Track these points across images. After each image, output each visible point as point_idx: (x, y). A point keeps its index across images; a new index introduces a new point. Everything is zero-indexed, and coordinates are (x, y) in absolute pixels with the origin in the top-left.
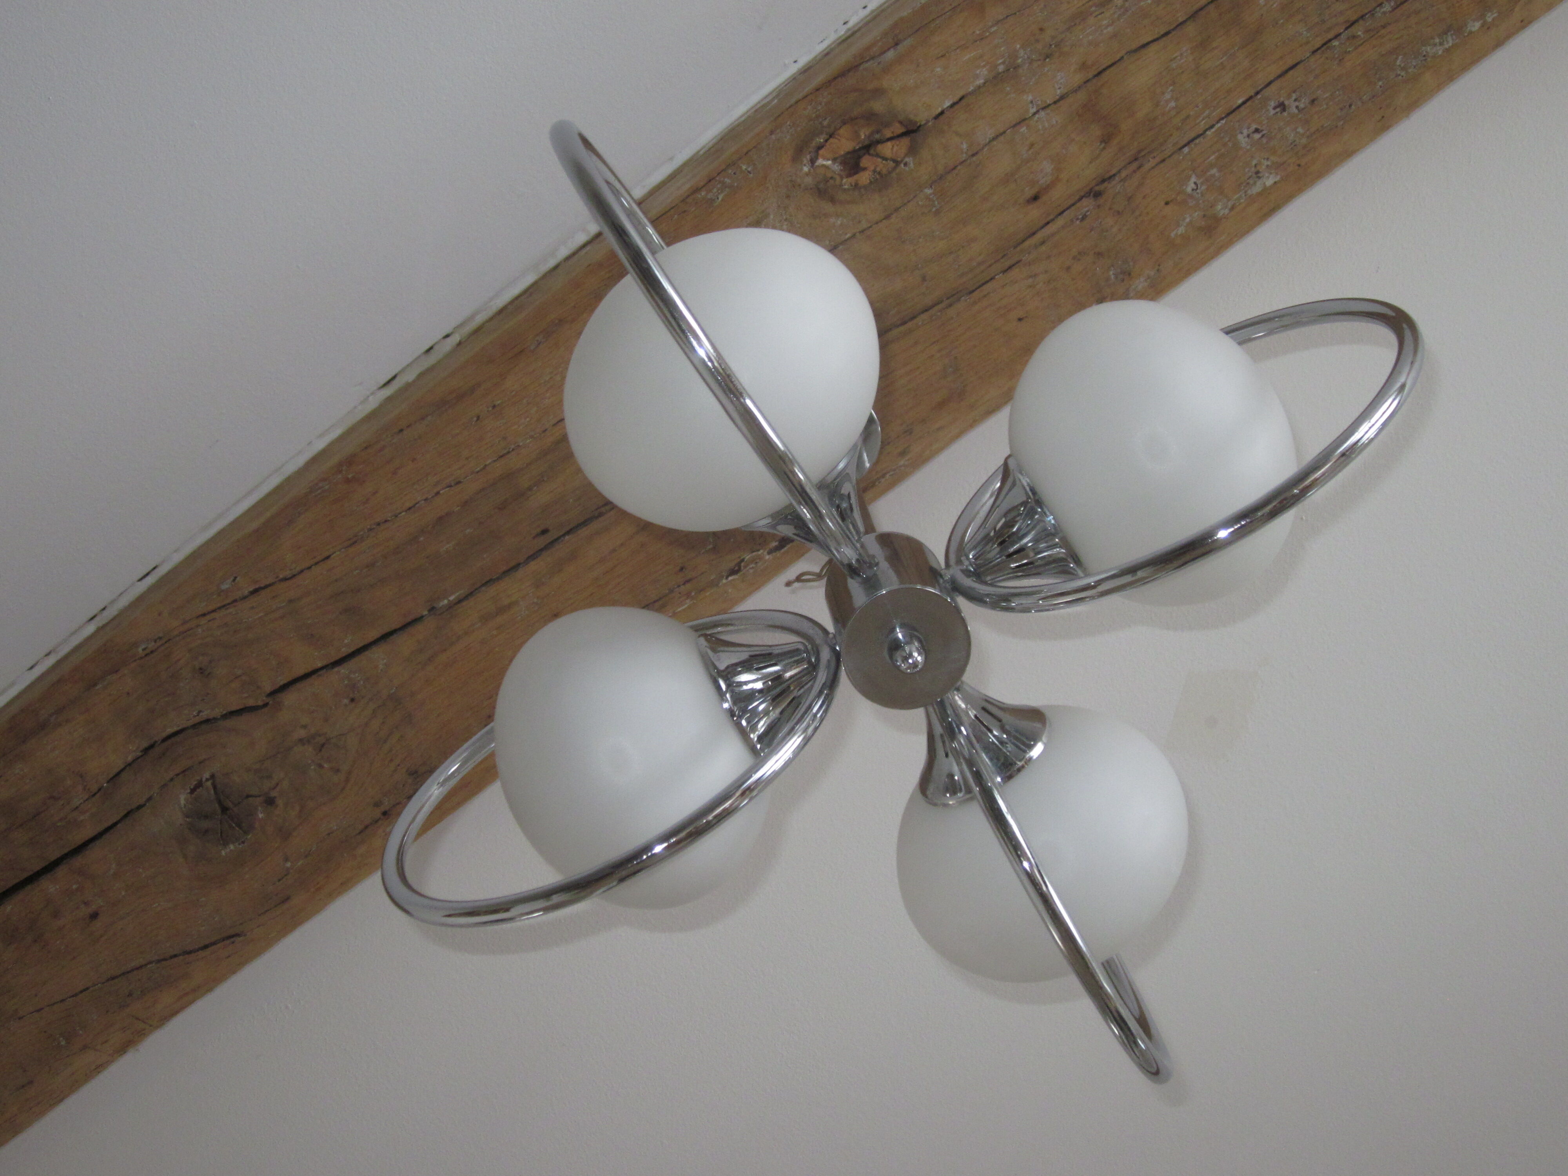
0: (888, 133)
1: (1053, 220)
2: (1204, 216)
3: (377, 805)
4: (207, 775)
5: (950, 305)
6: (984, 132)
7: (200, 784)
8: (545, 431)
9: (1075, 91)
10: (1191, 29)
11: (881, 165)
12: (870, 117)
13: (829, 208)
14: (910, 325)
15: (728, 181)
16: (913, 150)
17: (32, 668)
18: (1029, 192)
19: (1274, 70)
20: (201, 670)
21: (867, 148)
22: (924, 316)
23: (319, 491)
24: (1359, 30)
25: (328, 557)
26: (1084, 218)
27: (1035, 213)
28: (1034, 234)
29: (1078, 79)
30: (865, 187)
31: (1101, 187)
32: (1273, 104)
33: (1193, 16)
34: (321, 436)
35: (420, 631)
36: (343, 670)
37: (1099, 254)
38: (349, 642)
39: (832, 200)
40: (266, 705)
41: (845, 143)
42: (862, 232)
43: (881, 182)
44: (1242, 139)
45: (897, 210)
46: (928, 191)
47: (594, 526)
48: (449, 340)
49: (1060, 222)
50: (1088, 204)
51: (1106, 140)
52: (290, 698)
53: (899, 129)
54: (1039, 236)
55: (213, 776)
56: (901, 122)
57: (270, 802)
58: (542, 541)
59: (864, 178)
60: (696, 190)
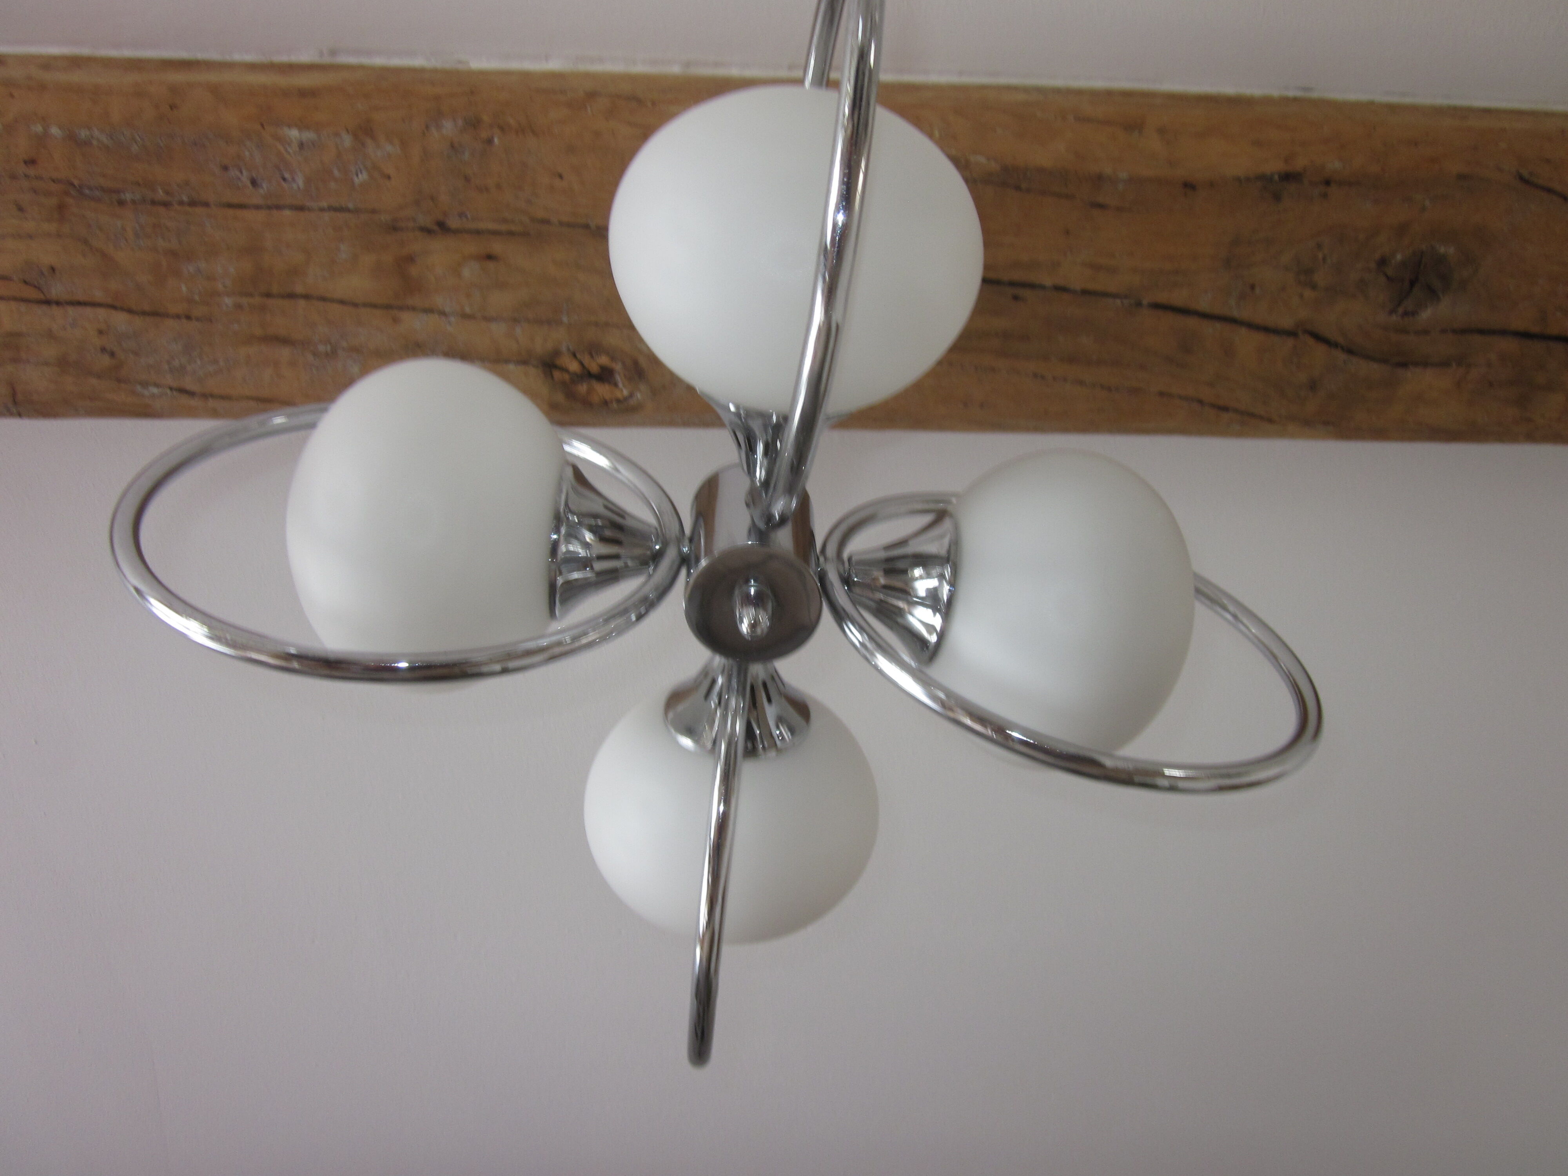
0: (567, 377)
1: (487, 232)
2: (363, 145)
3: (1325, 196)
4: (1394, 318)
6: (498, 329)
7: (1406, 314)
9: (413, 309)
10: (299, 289)
11: (587, 360)
12: (571, 395)
16: (557, 353)
18: (491, 265)
19: (248, 215)
21: (587, 375)
24: (160, 194)
26: (461, 215)
27: (497, 247)
28: (507, 233)
29: (405, 316)
30: (608, 354)
31: (436, 228)
32: (261, 191)
33: (292, 296)
35: (1163, 297)
36: (1236, 313)
37: (467, 179)
38: (1210, 330)
40: (1304, 331)
41: (602, 390)
43: (594, 349)
44: (300, 181)
46: (565, 319)
49: (482, 226)
50: (453, 223)
51: (410, 259)
52: (1286, 322)
53: (557, 374)
54: (503, 227)
55: (1392, 312)
56: (552, 377)
57: (1383, 262)
59: (604, 360)
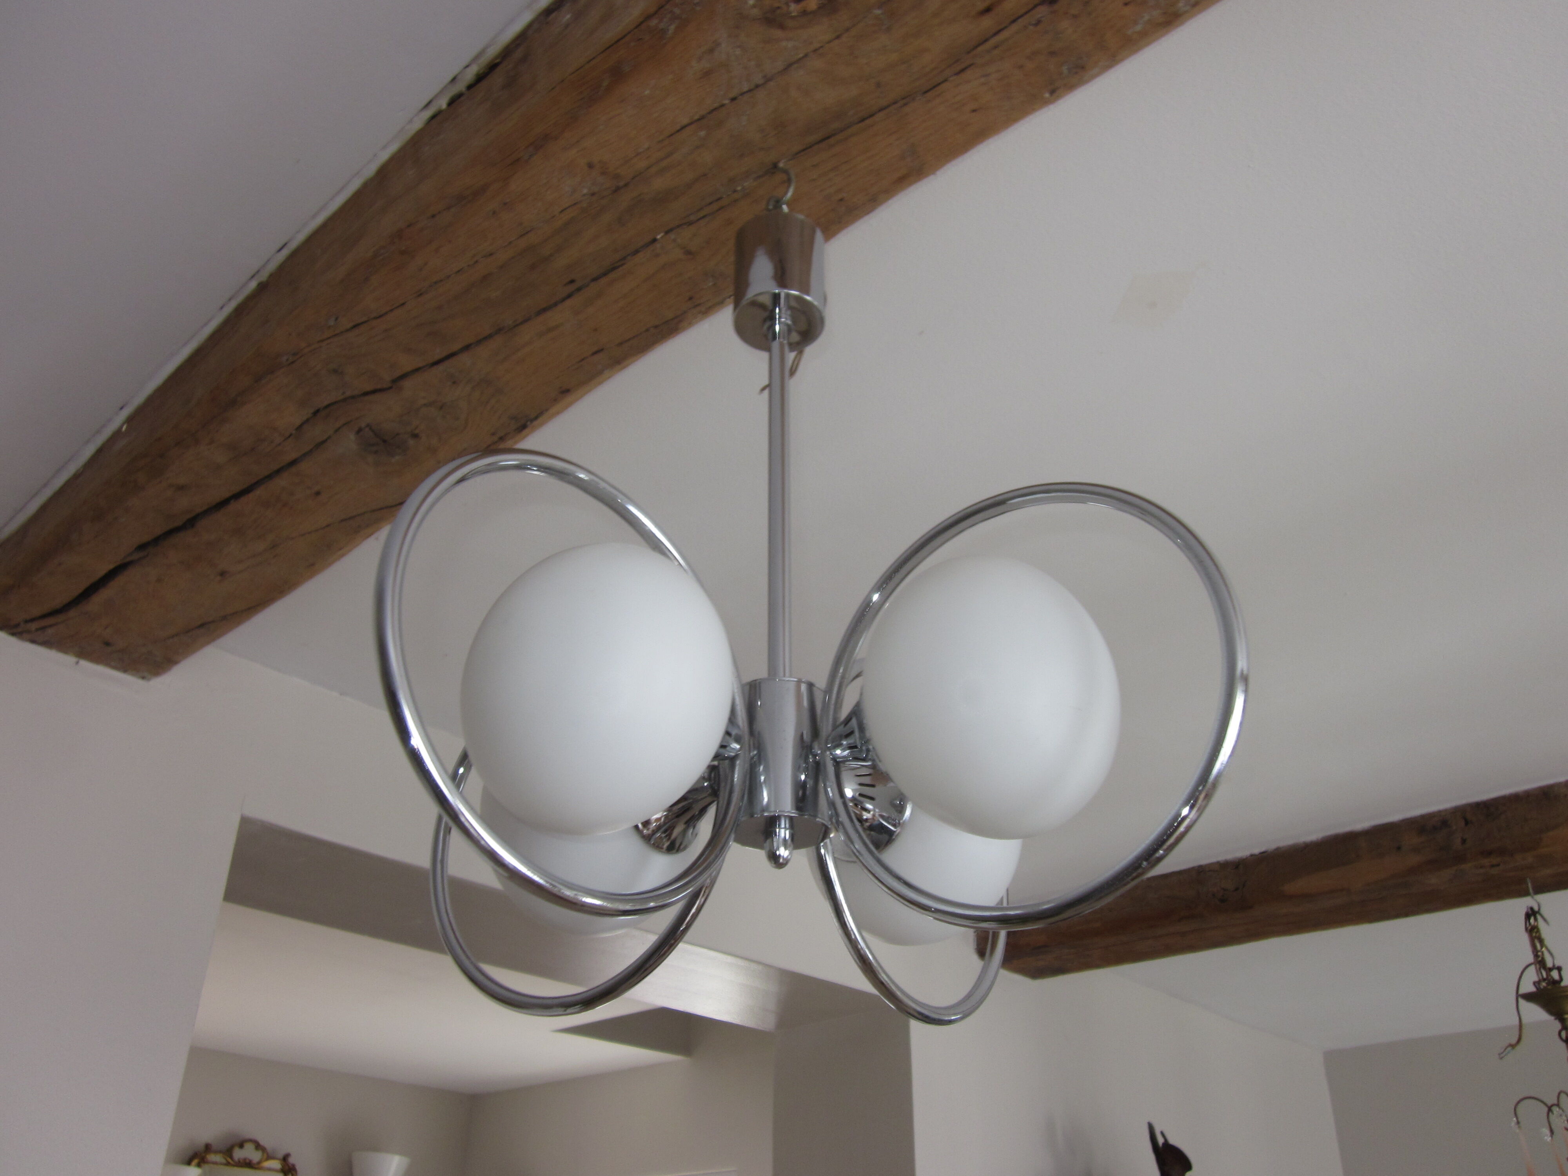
1: (1006, 27)
2: (1165, 13)
3: (493, 434)
4: (364, 425)
5: (905, 104)
7: (361, 429)
8: (554, 217)
13: (778, 33)
14: (868, 122)
15: (677, 11)
17: (222, 308)
18: (981, 6)
20: (335, 371)
22: (881, 115)
23: (381, 258)
25: (403, 304)
26: (1039, 22)
27: (987, 23)
28: (986, 40)
30: (813, 12)
34: (384, 147)
35: (493, 343)
36: (441, 367)
37: (1052, 54)
39: (782, 27)
40: (391, 388)
42: (815, 51)
43: (829, 7)
45: (847, 30)
46: (878, 12)
47: (612, 276)
48: (468, 70)
49: (1014, 27)
50: (1043, 11)
52: (407, 384)
54: (993, 42)
55: (368, 426)
57: (415, 436)
58: (572, 288)
60: (649, 17)
